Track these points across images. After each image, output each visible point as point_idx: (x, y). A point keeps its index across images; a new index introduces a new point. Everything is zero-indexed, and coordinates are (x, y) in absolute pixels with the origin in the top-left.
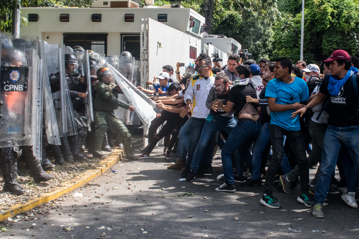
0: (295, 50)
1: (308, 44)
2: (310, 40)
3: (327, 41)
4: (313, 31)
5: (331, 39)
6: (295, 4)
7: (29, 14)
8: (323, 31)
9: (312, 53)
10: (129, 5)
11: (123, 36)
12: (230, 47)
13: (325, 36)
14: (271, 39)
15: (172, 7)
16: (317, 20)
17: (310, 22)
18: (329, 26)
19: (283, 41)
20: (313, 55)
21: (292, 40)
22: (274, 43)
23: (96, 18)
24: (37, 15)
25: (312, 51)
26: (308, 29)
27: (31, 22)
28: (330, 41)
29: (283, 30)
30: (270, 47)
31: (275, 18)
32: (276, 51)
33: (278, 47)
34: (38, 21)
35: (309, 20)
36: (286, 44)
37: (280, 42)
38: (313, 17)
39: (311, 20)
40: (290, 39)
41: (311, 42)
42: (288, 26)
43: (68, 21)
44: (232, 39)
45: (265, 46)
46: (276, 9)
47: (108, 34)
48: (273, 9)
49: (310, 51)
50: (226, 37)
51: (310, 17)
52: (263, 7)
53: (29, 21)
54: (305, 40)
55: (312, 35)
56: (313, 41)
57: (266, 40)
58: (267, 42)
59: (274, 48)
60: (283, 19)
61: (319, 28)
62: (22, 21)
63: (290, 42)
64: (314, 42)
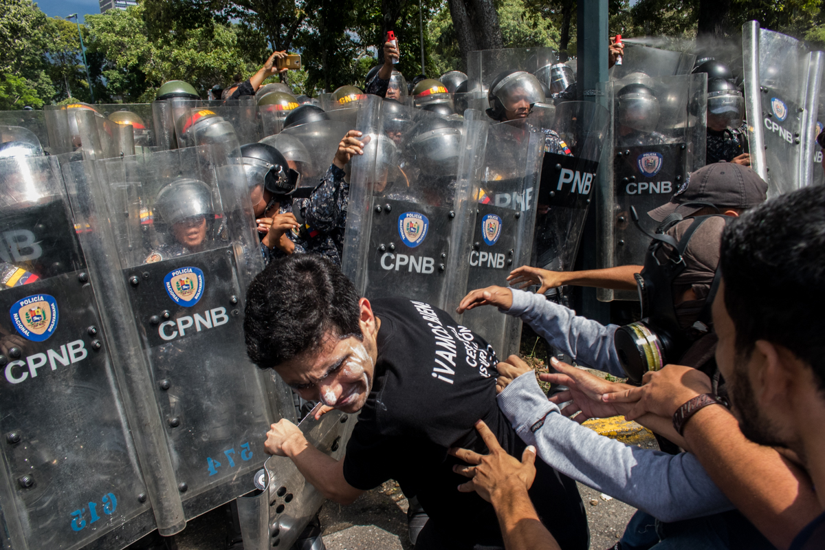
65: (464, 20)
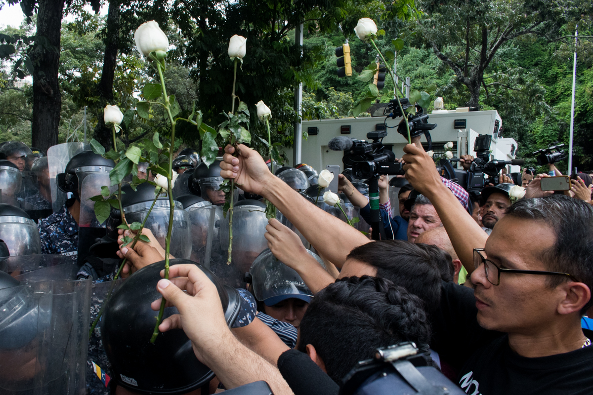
2: (579, 133)
6: (551, 95)
7: (308, 128)
12: (510, 148)
17: (578, 114)
19: (546, 135)
20: (581, 148)
21: (556, 133)
24: (316, 128)
25: (581, 144)
26: (577, 120)
27: (310, 136)
33: (540, 141)
34: (318, 135)
35: (578, 111)
36: (549, 138)
38: (583, 108)
39: (580, 111)
40: (554, 133)
43: (350, 133)
44: (511, 139)
47: (393, 145)
49: (578, 144)
51: (579, 108)
52: (531, 102)
53: (309, 135)
54: (574, 133)
55: (581, 126)
56: (583, 133)
62: (303, 134)
63: (555, 136)
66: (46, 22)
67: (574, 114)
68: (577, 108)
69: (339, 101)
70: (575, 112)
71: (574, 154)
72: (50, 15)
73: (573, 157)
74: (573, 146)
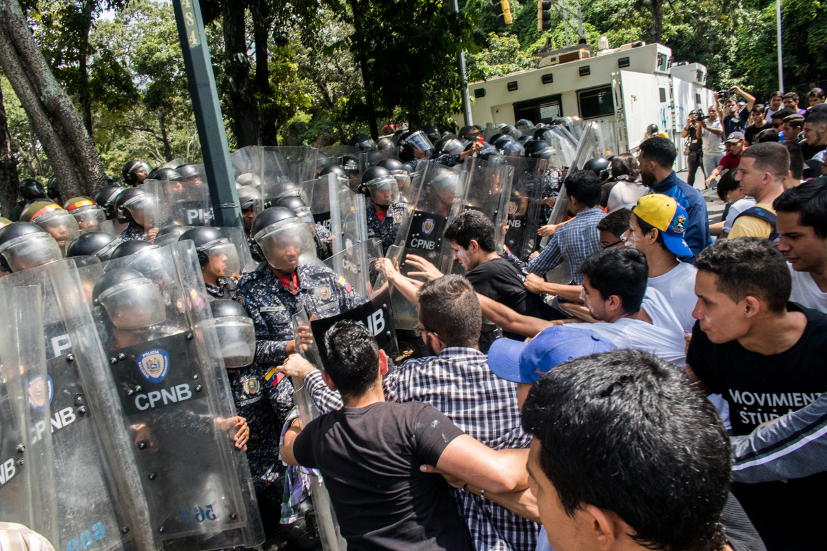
0: (769, 56)
1: (787, 44)
3: (815, 35)
4: (794, 25)
5: (821, 31)
7: (475, 91)
8: (808, 24)
9: (793, 54)
10: (581, 56)
11: (579, 93)
12: (696, 74)
13: (811, 29)
14: (733, 49)
15: (634, 46)
16: (798, 10)
18: (815, 15)
19: (751, 48)
20: (794, 57)
21: (763, 44)
22: (737, 53)
23: (547, 79)
24: (483, 89)
25: (793, 53)
26: (785, 25)
27: (478, 99)
28: (819, 34)
29: (750, 34)
30: (733, 58)
31: (740, 21)
32: (741, 62)
33: (744, 57)
34: (485, 96)
36: (755, 51)
37: (748, 50)
39: (789, 11)
41: (791, 41)
42: (755, 28)
43: (517, 90)
44: (697, 64)
45: (725, 59)
46: (742, 10)
47: (562, 95)
48: (737, 11)
50: (687, 63)
52: (724, 12)
53: (476, 97)
54: (783, 40)
55: (792, 31)
56: (794, 38)
57: (727, 51)
58: (728, 54)
59: (738, 59)
60: (751, 20)
61: (801, 20)
63: (761, 47)
64: (795, 40)
65: (51, 135)
66: (233, 37)
67: (781, 19)
68: (785, 9)
69: (503, 48)
70: (782, 14)
71: (786, 66)
72: (235, 30)
73: (784, 70)
74: (783, 57)
